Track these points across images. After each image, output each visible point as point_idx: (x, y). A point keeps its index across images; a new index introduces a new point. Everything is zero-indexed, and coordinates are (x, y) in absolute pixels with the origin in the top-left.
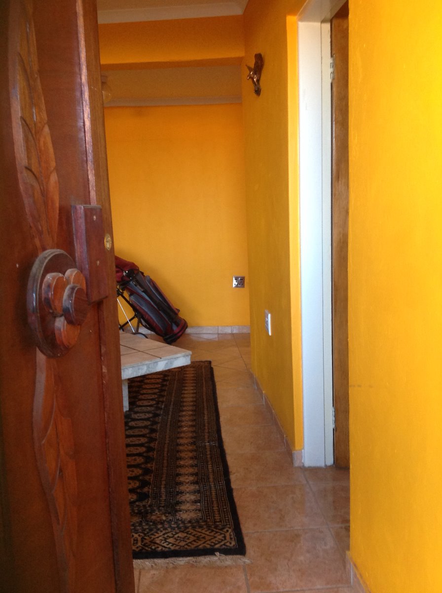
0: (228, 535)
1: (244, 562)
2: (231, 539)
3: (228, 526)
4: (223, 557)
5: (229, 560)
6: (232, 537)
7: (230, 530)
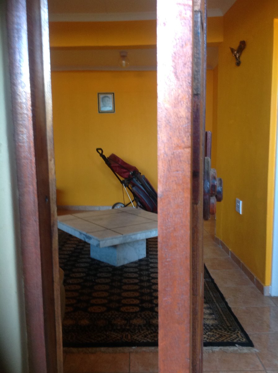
0: (239, 334)
1: (255, 351)
2: (242, 337)
3: (237, 329)
4: (241, 347)
5: (245, 350)
6: (242, 336)
7: (240, 332)
